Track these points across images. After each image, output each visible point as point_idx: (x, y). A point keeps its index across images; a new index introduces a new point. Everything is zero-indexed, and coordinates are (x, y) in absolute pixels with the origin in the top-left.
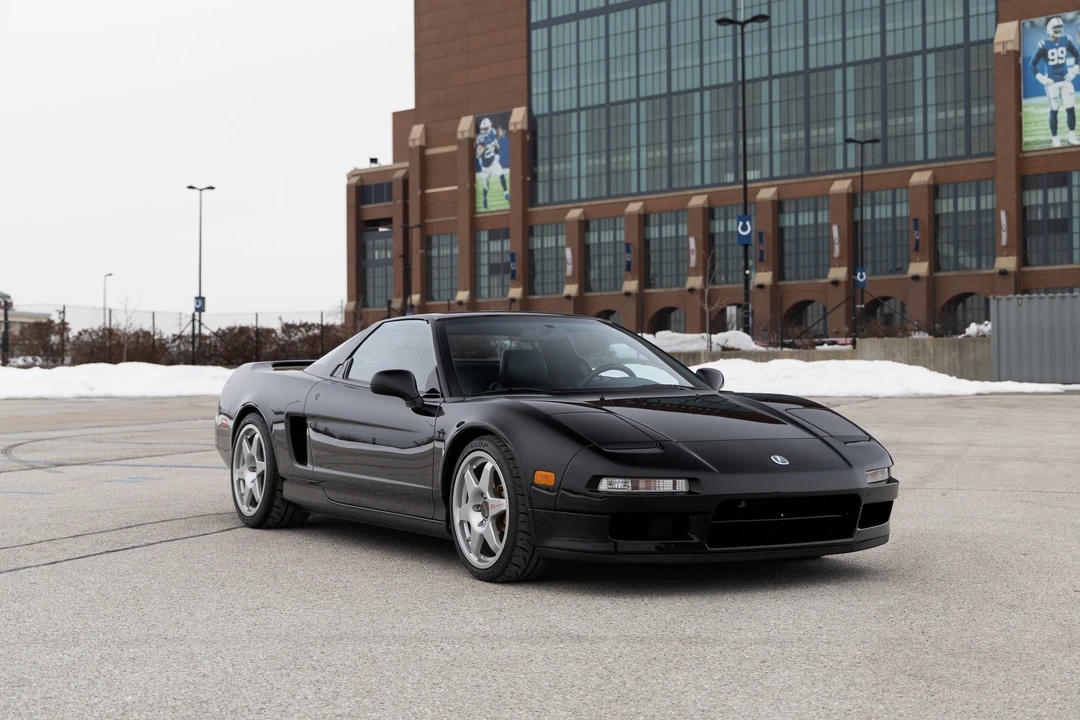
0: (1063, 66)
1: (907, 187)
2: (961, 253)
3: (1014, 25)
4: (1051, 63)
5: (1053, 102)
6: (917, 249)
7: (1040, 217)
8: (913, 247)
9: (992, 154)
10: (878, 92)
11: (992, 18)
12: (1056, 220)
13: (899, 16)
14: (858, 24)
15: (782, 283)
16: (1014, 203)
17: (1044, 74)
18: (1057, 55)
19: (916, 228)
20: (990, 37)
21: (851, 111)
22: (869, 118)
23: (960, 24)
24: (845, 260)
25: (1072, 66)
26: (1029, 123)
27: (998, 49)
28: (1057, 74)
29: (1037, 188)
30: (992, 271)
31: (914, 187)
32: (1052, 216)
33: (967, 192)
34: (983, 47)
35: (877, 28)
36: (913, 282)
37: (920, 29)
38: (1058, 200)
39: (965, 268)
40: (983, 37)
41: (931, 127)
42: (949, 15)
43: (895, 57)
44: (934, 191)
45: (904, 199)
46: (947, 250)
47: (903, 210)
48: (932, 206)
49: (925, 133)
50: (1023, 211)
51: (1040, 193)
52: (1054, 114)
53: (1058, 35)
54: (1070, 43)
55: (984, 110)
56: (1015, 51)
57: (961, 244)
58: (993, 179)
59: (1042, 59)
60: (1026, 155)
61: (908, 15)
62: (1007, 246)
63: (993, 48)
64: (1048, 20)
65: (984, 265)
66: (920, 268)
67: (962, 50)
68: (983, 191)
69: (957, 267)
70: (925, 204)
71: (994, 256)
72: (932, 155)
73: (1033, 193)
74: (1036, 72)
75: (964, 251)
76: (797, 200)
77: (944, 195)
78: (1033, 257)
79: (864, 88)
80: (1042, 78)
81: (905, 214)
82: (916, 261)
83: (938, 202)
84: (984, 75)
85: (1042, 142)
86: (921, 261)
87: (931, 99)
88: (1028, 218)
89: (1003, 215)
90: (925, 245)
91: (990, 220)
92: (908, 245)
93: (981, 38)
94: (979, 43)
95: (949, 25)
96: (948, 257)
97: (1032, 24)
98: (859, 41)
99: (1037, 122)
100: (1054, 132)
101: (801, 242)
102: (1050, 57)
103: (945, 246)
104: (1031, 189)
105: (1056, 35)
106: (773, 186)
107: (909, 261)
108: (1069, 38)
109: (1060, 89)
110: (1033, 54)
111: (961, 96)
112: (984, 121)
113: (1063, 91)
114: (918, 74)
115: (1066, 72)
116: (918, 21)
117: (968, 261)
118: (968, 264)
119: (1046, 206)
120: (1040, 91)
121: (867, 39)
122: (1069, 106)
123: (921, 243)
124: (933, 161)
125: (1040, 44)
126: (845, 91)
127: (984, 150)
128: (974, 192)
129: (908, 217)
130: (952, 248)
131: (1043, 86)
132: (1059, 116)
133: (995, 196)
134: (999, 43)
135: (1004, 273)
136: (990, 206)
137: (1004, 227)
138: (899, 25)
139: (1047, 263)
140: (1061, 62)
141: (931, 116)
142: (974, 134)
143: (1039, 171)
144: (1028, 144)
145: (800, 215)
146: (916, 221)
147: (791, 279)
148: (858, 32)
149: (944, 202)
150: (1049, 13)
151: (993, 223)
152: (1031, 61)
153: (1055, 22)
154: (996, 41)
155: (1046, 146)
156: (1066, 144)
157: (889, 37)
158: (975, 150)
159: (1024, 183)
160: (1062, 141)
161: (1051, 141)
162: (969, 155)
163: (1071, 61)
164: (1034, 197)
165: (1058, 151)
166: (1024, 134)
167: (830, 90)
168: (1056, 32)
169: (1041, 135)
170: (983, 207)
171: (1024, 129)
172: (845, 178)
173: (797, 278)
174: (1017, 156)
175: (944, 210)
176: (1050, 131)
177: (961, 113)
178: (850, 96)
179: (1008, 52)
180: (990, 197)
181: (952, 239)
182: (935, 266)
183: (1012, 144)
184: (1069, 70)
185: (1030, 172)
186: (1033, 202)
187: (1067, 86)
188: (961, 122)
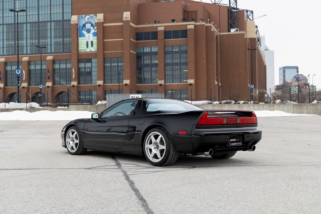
0: (90, 29)
1: (46, 60)
2: (61, 80)
3: (77, 16)
4: (86, 28)
5: (87, 39)
6: (48, 78)
7: (83, 71)
8: (47, 77)
9: (70, 52)
10: (37, 32)
11: (70, 14)
12: (88, 72)
13: (43, 10)
14: (31, 11)
15: (7, 87)
16: (76, 66)
17: (85, 31)
18: (88, 26)
19: (49, 72)
20: (70, 19)
21: (28, 37)
22: (34, 39)
23: (61, 14)
24: (27, 81)
25: (92, 29)
26: (81, 44)
27: (72, 23)
28: (88, 31)
29: (83, 63)
30: (70, 86)
31: (48, 60)
32: (87, 71)
33: (63, 63)
34: (68, 22)
35: (37, 13)
36: (47, 88)
37: (49, 15)
38: (88, 66)
39: (62, 84)
40: (68, 19)
41: (53, 43)
42: (58, 12)
43: (42, 22)
44: (54, 62)
45: (45, 63)
46: (57, 79)
47: (44, 67)
48: (53, 66)
49: (51, 45)
50: (79, 69)
51: (84, 64)
52: (87, 42)
53: (89, 21)
54: (92, 23)
55: (68, 39)
56: (77, 24)
57: (61, 78)
58: (71, 59)
59: (84, 27)
60: (80, 53)
61: (46, 10)
62: (74, 79)
63: (70, 22)
64: (86, 16)
65: (68, 84)
66: (49, 84)
67: (62, 22)
68: (68, 63)
69: (60, 84)
70: (51, 65)
71: (71, 81)
72: (53, 51)
73: (82, 64)
74: (82, 30)
75: (62, 80)
76: (11, 62)
77: (56, 63)
78: (81, 82)
79: (33, 30)
80: (84, 32)
81: (45, 68)
82: (48, 82)
83: (55, 65)
84: (68, 30)
85: (84, 50)
86: (50, 82)
87: (53, 35)
88: (80, 71)
89: (73, 69)
90: (51, 77)
91: (69, 71)
92: (46, 77)
93: (67, 19)
94: (66, 20)
95: (58, 14)
96: (58, 81)
97: (81, 16)
98: (31, 16)
99: (83, 44)
100: (87, 48)
101: (13, 75)
102: (86, 26)
103: (57, 78)
104: (81, 63)
105: (88, 21)
106: (4, 57)
107: (46, 82)
108: (92, 22)
109: (89, 35)
110: (82, 25)
111: (61, 35)
112: (68, 42)
113: (90, 36)
114: (49, 28)
115: (91, 31)
116: (49, 12)
117: (63, 82)
118: (63, 84)
119: (85, 68)
120: (83, 36)
121: (34, 16)
122: (92, 40)
123: (50, 76)
124: (53, 53)
125: (84, 22)
126: (27, 31)
127: (68, 51)
128: (65, 63)
129: (46, 69)
130: (59, 79)
131: (84, 34)
132: (89, 43)
133: (71, 64)
134: (72, 21)
135: (73, 86)
136: (69, 67)
137: (74, 73)
138: (43, 13)
139: (85, 84)
140: (89, 28)
141: (53, 40)
142: (65, 46)
143: (83, 58)
144: (80, 50)
145: (13, 67)
146: (48, 70)
147: (9, 86)
148: (31, 14)
149: (56, 65)
150: (86, 14)
151: (70, 72)
152: (81, 27)
153: (88, 17)
154: (71, 20)
155: (85, 51)
156: (91, 51)
157: (40, 16)
158: (65, 51)
159: (79, 61)
160: (90, 50)
161: (86, 50)
162: (63, 52)
163: (92, 28)
164: (82, 65)
165: (89, 53)
166: (79, 47)
167: (22, 30)
168: (88, 20)
169: (84, 48)
170: (67, 67)
171: (79, 46)
172: (27, 56)
173: (12, 86)
174: (77, 53)
175: (56, 68)
176: (86, 47)
177: (61, 40)
178: (28, 32)
179: (75, 24)
180: (69, 64)
181: (58, 76)
182: (54, 84)
183: (76, 50)
184: (92, 30)
185: (81, 58)
186: (82, 67)
187: (91, 35)
188: (61, 42)
